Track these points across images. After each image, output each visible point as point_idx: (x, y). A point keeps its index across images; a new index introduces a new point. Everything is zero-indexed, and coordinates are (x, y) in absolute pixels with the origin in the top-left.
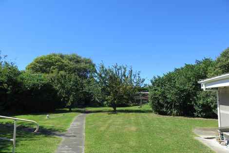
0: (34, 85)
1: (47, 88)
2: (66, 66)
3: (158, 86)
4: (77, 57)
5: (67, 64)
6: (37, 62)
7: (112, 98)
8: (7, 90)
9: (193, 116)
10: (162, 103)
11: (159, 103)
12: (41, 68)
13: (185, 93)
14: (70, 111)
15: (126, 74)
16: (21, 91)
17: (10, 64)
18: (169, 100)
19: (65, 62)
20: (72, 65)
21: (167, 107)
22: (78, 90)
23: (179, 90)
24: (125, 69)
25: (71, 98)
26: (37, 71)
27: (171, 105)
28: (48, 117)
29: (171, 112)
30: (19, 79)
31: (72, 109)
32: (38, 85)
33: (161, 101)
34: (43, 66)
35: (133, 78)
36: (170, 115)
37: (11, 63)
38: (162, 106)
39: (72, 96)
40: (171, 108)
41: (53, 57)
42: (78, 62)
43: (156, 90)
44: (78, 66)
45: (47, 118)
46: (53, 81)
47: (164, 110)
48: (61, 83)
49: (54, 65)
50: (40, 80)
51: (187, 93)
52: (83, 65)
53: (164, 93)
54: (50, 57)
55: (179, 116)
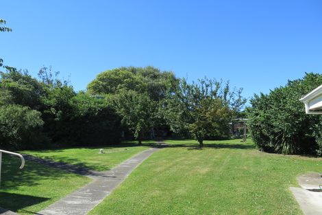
0: (90, 109)
1: (108, 114)
2: (137, 83)
3: (261, 108)
4: (155, 70)
5: (139, 80)
6: (100, 80)
7: (195, 127)
8: (54, 116)
9: (315, 155)
10: (266, 134)
11: (262, 134)
12: (105, 87)
13: (300, 119)
14: (140, 145)
15: (218, 92)
16: (73, 117)
17: (63, 83)
18: (276, 130)
19: (137, 77)
20: (147, 81)
21: (274, 140)
22: (148, 116)
23: (291, 115)
24: (218, 84)
25: (138, 127)
26: (100, 91)
27: (279, 137)
28: (102, 152)
29: (281, 148)
30: (71, 102)
31: (142, 142)
32: (95, 109)
33: (265, 132)
34: (108, 84)
35: (228, 97)
36: (279, 152)
37: (65, 82)
38: (267, 139)
39: (139, 124)
40: (280, 143)
41: (121, 71)
42: (155, 77)
43: (257, 115)
44: (155, 82)
45: (100, 153)
46: (115, 104)
47: (271, 145)
48: (125, 106)
49: (121, 83)
50: (99, 103)
51: (304, 118)
52: (161, 82)
53: (268, 118)
54: (116, 72)
55: (294, 154)
